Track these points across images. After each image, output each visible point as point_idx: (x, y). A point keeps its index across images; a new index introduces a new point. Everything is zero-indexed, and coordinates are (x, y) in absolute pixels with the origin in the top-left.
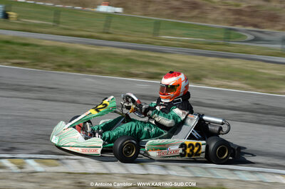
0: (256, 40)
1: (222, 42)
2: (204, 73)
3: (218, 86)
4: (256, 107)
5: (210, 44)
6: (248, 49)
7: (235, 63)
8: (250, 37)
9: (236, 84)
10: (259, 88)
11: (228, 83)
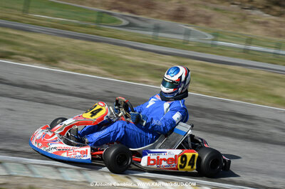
0: (130, 25)
1: (93, 25)
2: (61, 55)
3: (74, 70)
4: (108, 95)
5: (82, 26)
6: (118, 34)
7: (101, 48)
8: (125, 22)
9: (93, 69)
10: (116, 74)
11: (86, 68)
